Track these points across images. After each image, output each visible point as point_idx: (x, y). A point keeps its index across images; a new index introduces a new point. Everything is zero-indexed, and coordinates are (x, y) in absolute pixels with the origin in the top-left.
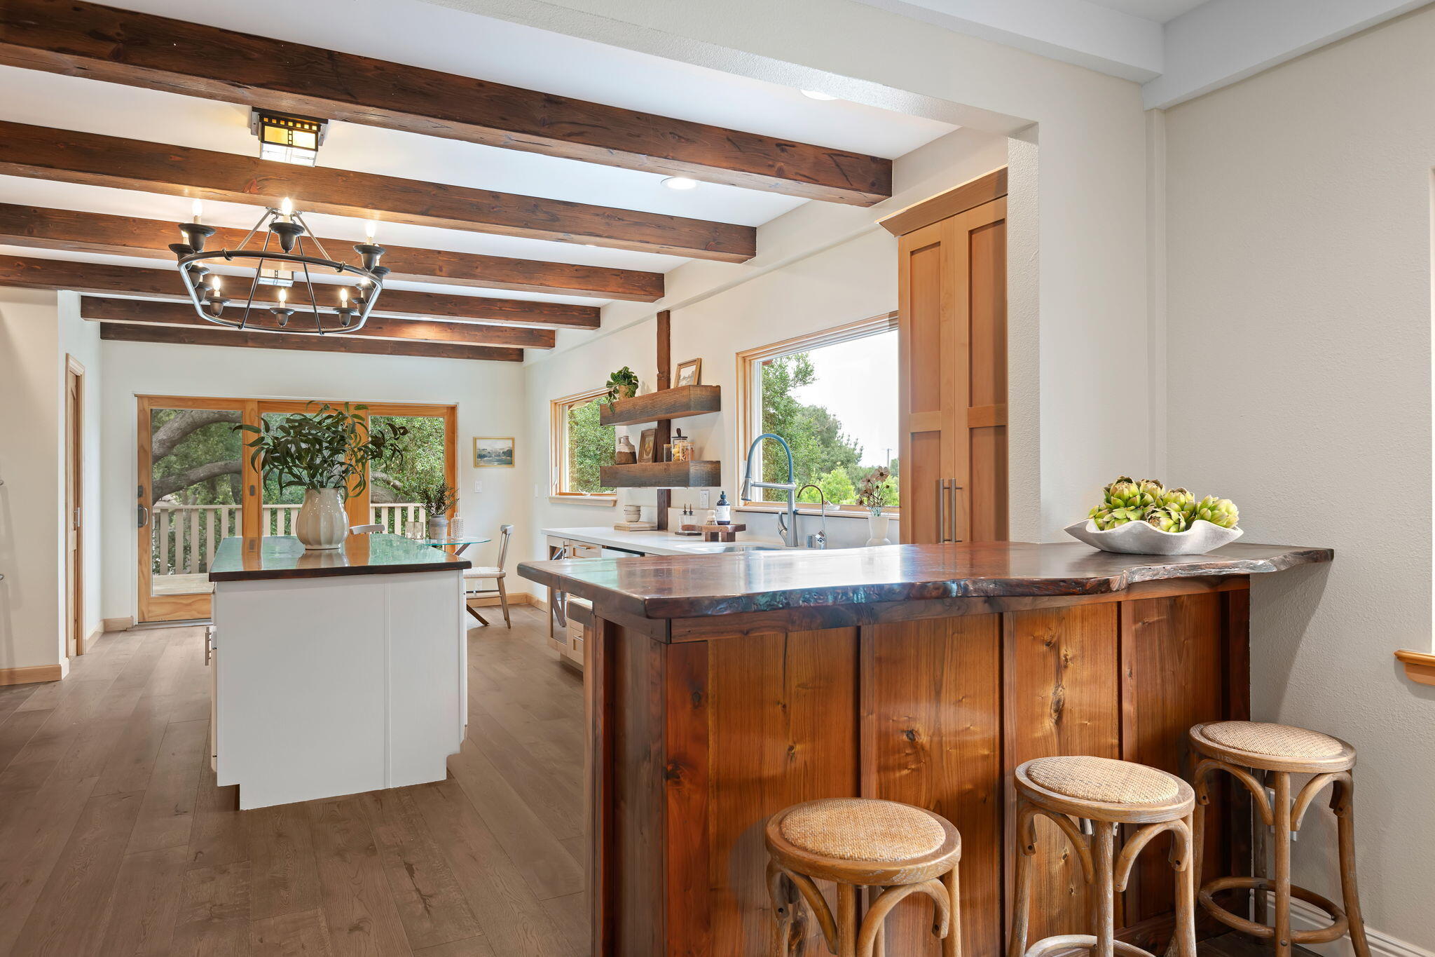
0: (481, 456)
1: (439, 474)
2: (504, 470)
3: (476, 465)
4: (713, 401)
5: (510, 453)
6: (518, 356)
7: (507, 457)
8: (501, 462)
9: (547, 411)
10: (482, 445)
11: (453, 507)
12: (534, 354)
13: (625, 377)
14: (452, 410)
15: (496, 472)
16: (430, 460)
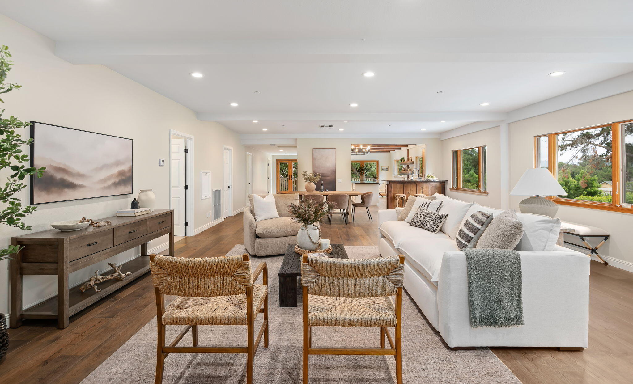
0: (383, 169)
1: (375, 172)
2: (387, 171)
3: (382, 171)
4: (413, 163)
5: (388, 169)
6: (390, 152)
7: (387, 169)
8: (386, 170)
9: (394, 162)
10: (383, 167)
11: (378, 178)
12: (391, 152)
13: (403, 158)
14: (378, 162)
15: (385, 172)
16: (374, 169)
